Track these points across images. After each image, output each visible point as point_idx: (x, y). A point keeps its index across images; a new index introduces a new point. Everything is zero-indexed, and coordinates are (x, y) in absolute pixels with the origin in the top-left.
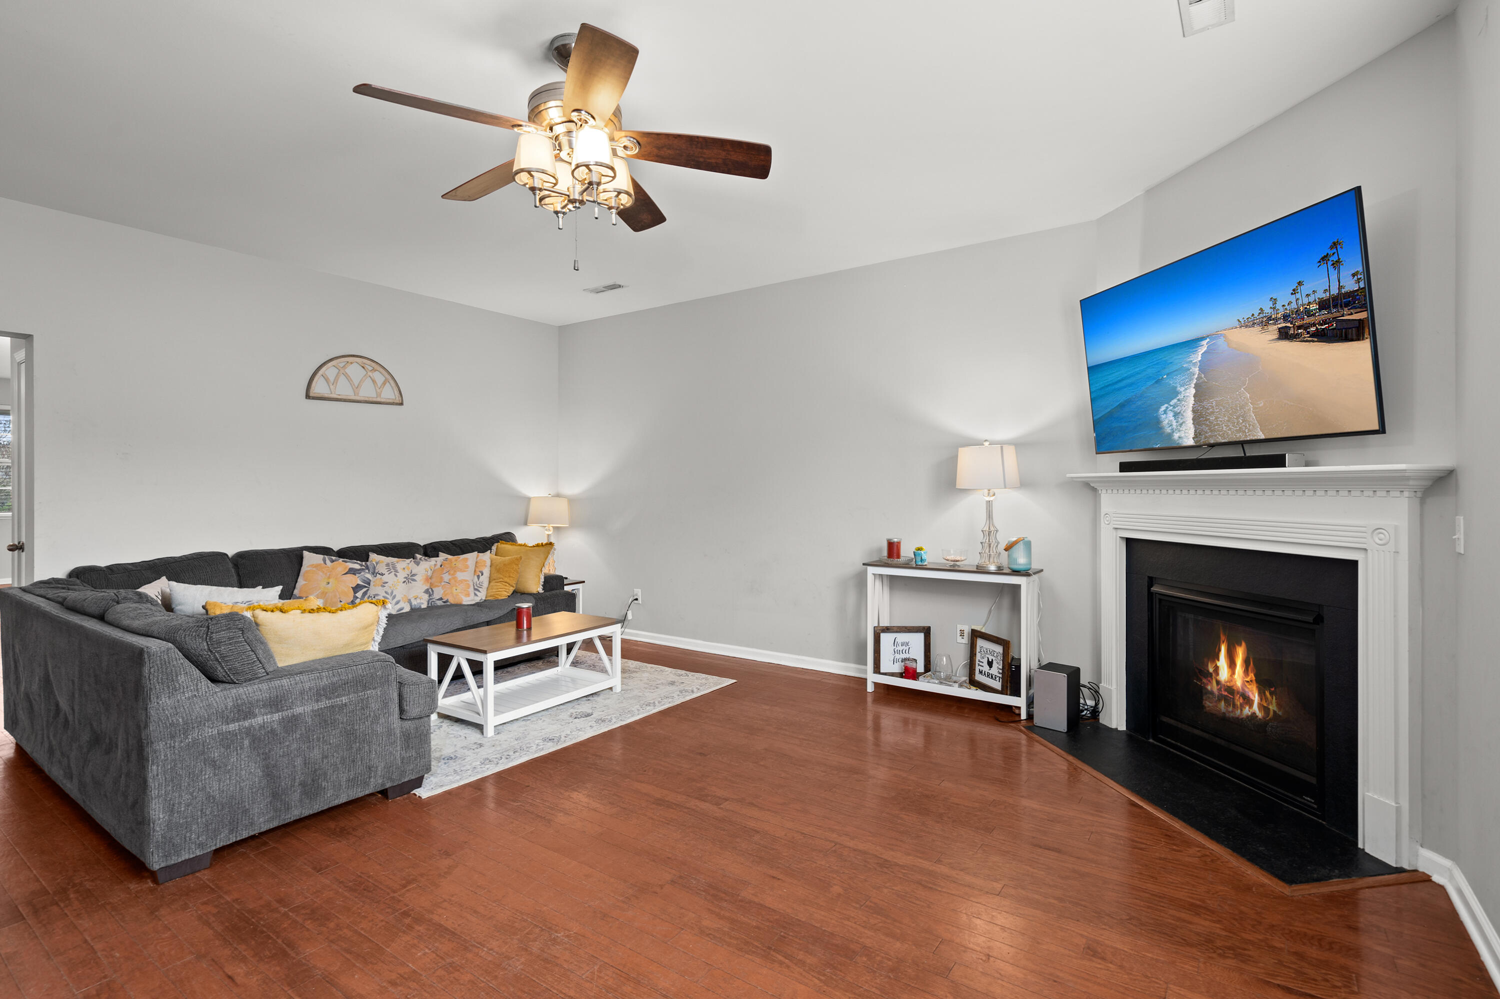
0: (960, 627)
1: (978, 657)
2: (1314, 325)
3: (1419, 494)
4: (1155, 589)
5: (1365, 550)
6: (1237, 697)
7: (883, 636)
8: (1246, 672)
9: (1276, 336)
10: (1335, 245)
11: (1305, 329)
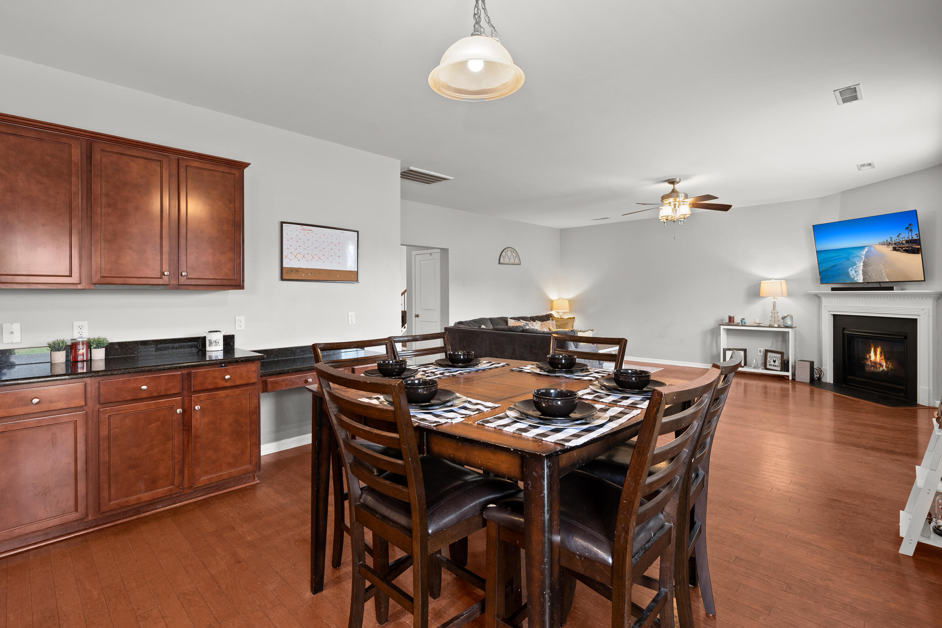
0: (759, 349)
1: (768, 359)
2: (904, 247)
3: (936, 299)
4: (845, 332)
5: (919, 315)
6: (878, 365)
7: (727, 352)
8: (881, 356)
9: (892, 249)
10: (910, 225)
11: (902, 248)
